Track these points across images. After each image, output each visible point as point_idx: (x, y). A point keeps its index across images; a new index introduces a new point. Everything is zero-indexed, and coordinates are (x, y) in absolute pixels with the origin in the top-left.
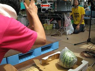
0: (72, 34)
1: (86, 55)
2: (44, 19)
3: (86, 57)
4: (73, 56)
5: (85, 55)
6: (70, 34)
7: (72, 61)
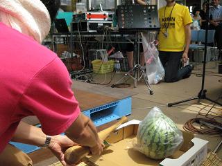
0: (160, 82)
1: (198, 127)
2: (94, 50)
3: (199, 132)
4: (172, 130)
5: (195, 127)
6: (156, 81)
7: (171, 142)
